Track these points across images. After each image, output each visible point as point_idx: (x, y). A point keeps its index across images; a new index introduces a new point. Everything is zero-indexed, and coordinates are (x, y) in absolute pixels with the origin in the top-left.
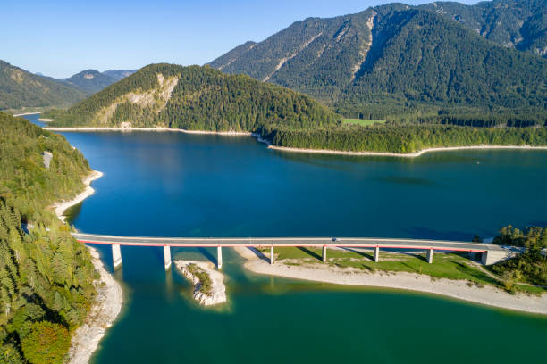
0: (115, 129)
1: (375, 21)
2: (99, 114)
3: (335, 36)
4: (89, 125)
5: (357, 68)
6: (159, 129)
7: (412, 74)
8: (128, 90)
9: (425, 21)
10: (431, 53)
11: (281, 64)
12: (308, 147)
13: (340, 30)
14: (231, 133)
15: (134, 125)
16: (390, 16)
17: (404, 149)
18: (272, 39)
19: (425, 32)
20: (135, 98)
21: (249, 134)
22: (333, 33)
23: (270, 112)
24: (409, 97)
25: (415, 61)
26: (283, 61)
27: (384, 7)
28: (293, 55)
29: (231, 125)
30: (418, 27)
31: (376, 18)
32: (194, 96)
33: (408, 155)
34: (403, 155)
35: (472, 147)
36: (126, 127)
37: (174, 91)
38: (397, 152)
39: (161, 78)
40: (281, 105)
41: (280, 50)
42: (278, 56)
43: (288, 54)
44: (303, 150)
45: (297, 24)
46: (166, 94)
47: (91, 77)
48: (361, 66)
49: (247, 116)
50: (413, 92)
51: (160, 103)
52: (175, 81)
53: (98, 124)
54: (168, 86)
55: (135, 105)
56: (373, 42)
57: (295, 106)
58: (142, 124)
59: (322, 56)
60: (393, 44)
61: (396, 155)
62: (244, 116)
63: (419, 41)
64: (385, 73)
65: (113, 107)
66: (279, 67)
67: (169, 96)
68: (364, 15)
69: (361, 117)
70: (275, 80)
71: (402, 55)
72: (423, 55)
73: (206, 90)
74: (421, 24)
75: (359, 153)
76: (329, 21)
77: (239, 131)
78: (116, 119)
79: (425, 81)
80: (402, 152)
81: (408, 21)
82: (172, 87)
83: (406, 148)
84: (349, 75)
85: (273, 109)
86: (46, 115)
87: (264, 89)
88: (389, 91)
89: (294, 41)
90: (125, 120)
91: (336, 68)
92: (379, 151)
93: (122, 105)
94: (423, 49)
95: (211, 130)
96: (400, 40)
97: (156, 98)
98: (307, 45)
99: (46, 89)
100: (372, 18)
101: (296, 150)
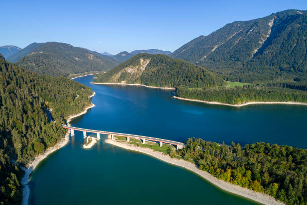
0: (119, 84)
1: (275, 22)
2: (113, 77)
3: (247, 32)
4: (109, 82)
5: (256, 51)
6: (137, 85)
7: (287, 56)
8: (127, 66)
9: (304, 21)
10: (303, 41)
11: (215, 49)
12: (188, 98)
13: (250, 29)
14: (166, 88)
15: (127, 83)
16: (284, 18)
17: (233, 102)
18: (213, 34)
19: (302, 28)
20: (130, 70)
21: (174, 89)
22: (247, 30)
23: (185, 78)
24: (281, 69)
25: (291, 47)
26: (216, 47)
27: (282, 12)
28: (223, 43)
29: (166, 85)
30: (299, 25)
31: (275, 19)
32: (154, 70)
33: (235, 105)
34: (233, 105)
35: (282, 103)
36: (123, 83)
37: (147, 67)
38: (230, 103)
39: (142, 60)
40: (191, 75)
41: (215, 40)
42: (214, 44)
43: (219, 42)
44: (186, 100)
45: (228, 25)
46: (143, 69)
47: (124, 55)
48: (258, 50)
49: (174, 80)
50: (285, 66)
51: (140, 72)
52: (148, 61)
53: (113, 82)
54: (144, 64)
55: (129, 73)
56: (270, 35)
57: (197, 76)
58: (130, 82)
59: (237, 44)
60: (279, 36)
61: (229, 105)
62: (173, 80)
63: (296, 34)
64: (270, 55)
65: (120, 74)
66: (213, 50)
67: (144, 69)
68: (268, 19)
69: (240, 81)
70: (209, 58)
71: (283, 43)
72: (297, 43)
73: (160, 67)
74: (300, 23)
75: (211, 103)
76: (247, 22)
77: (169, 87)
78: (120, 80)
79: (295, 60)
80: (232, 103)
81: (292, 22)
82: (147, 65)
83: (234, 101)
84: (249, 55)
85: (186, 77)
86: (97, 76)
87: (186, 66)
88: (270, 65)
89: (224, 35)
90: (123, 80)
91: (243, 51)
92: (221, 102)
93: (123, 73)
94: (298, 39)
95: (157, 86)
96: (284, 34)
97: (138, 70)
98: (231, 37)
99: (102, 63)
100: (273, 20)
101: (184, 99)
